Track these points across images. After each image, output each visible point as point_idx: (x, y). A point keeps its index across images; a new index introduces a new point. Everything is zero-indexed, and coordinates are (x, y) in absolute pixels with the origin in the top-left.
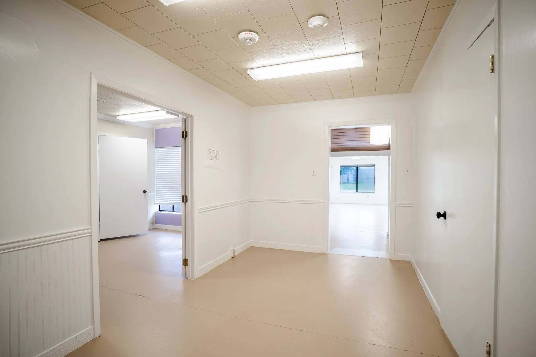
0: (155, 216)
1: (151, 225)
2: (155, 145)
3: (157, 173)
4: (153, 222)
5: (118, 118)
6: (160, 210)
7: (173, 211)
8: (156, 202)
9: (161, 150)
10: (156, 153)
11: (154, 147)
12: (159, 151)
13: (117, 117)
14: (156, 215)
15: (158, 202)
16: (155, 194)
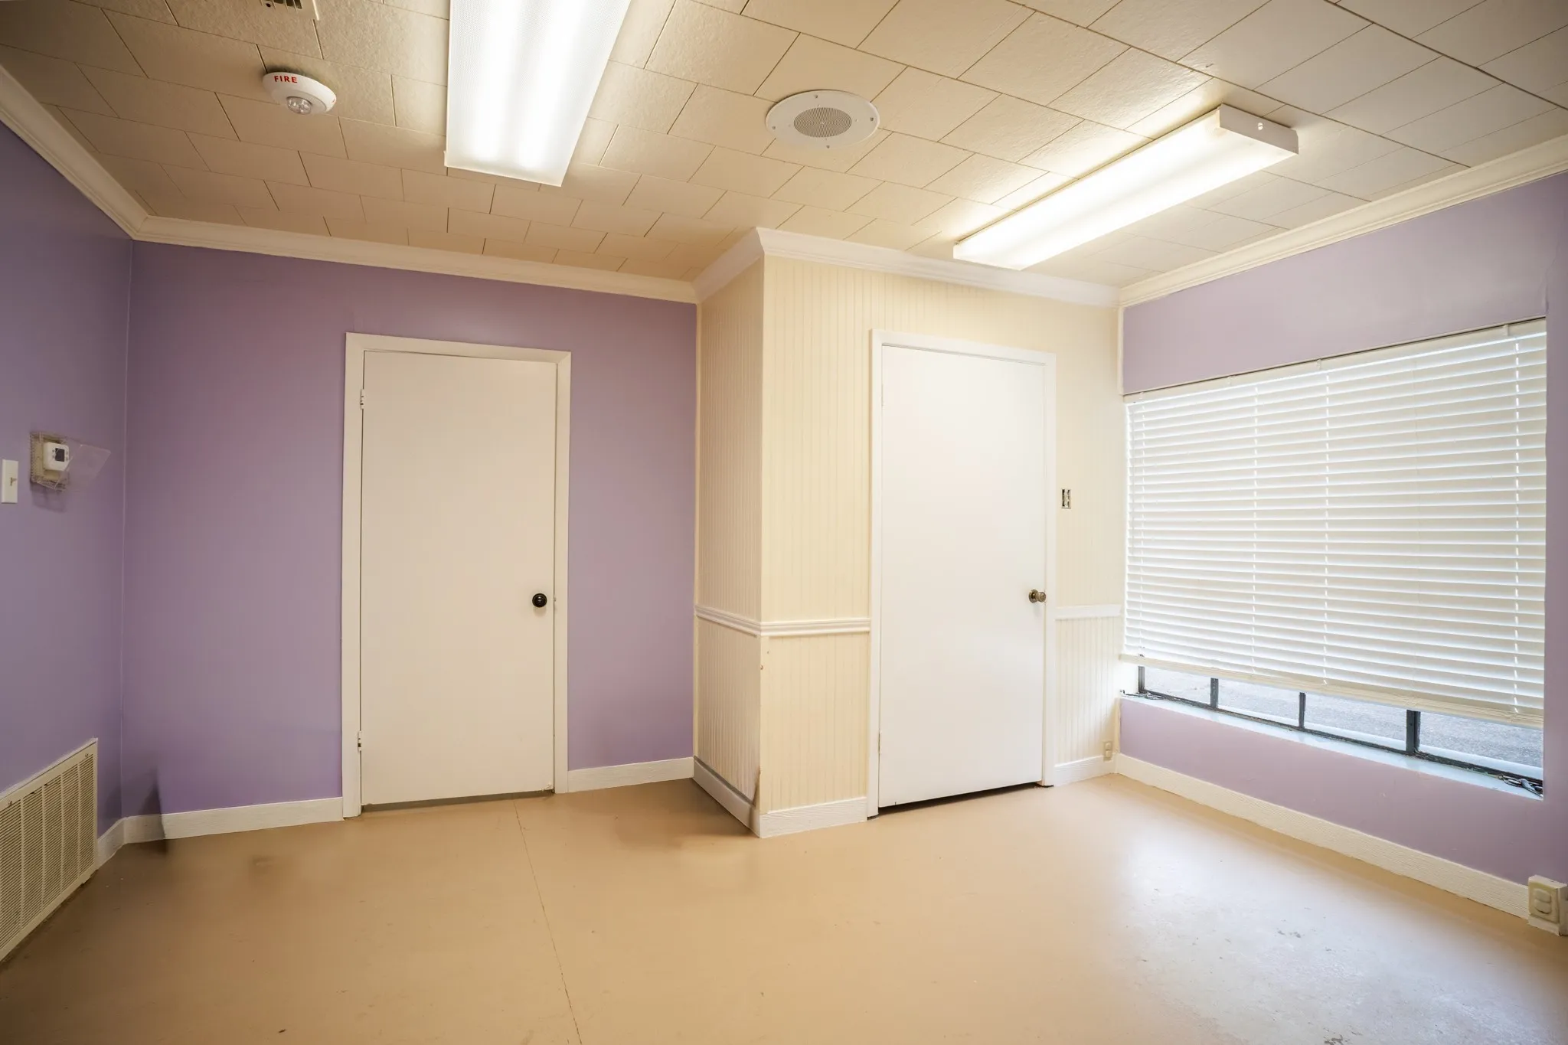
0: (1117, 715)
1: (1101, 756)
2: (1125, 385)
3: (1133, 505)
4: (1112, 742)
5: (959, 252)
6: (1146, 692)
7: (1213, 707)
8: (1126, 652)
9: (1150, 405)
10: (1129, 421)
11: (1121, 392)
12: (1145, 410)
13: (956, 248)
14: (1122, 714)
15: (1134, 653)
16: (1122, 611)
